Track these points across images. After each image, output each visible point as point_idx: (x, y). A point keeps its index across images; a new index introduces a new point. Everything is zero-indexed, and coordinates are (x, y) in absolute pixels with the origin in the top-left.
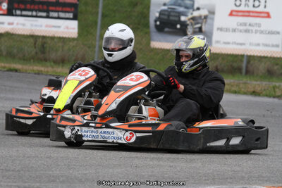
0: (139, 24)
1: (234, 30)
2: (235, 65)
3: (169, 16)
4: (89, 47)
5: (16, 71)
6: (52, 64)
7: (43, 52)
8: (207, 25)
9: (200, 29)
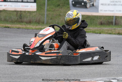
0: (65, 3)
1: (109, 5)
2: (110, 21)
4: (42, 15)
5: (8, 27)
6: (25, 23)
7: (21, 18)
8: (96, 3)
9: (93, 5)
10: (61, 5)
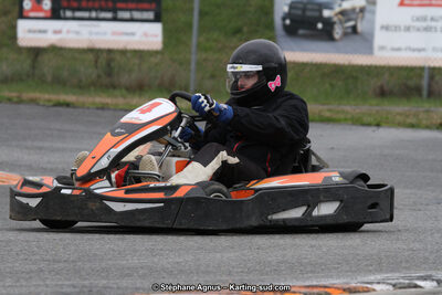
0: (258, 26)
1: (408, 29)
2: (411, 83)
3: (304, 10)
4: (181, 64)
5: (67, 105)
7: (110, 75)
9: (354, 29)
10: (245, 29)
